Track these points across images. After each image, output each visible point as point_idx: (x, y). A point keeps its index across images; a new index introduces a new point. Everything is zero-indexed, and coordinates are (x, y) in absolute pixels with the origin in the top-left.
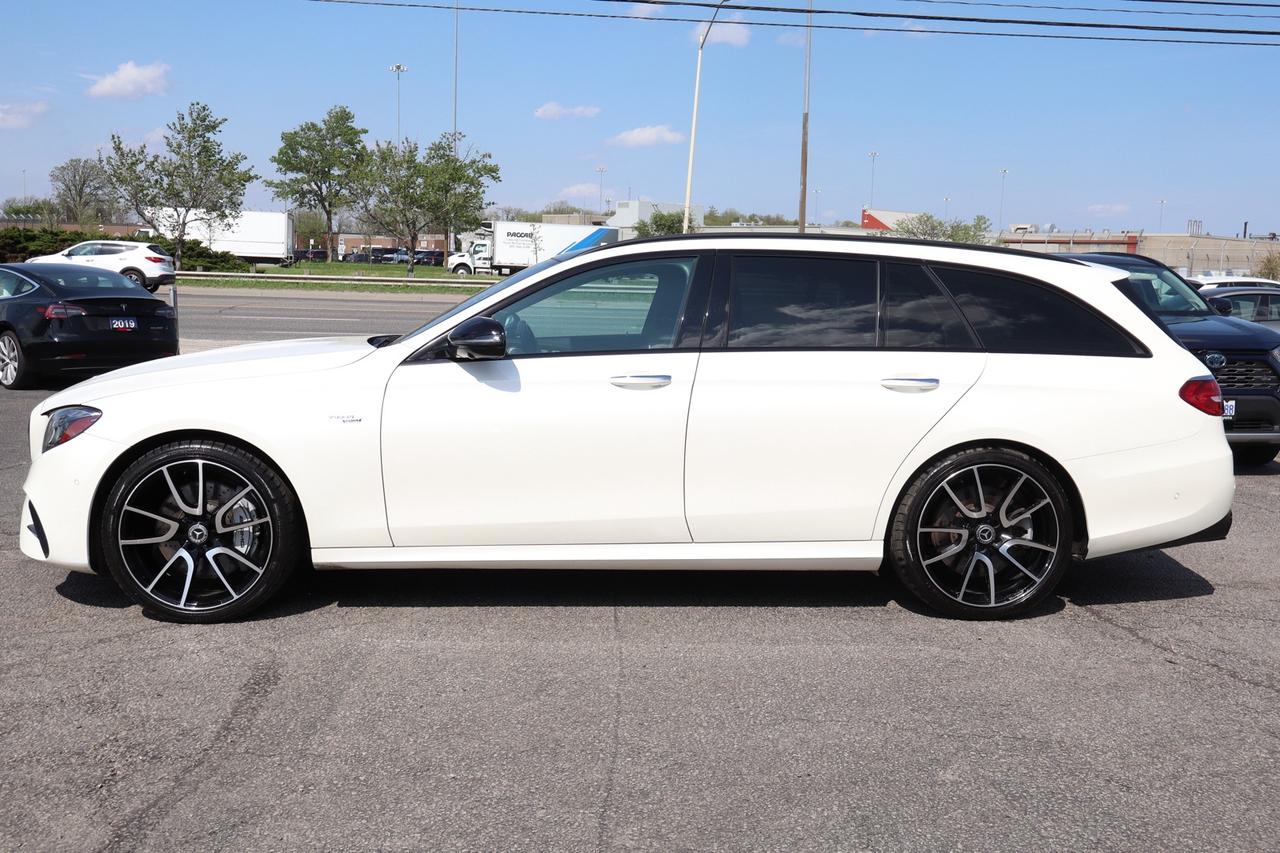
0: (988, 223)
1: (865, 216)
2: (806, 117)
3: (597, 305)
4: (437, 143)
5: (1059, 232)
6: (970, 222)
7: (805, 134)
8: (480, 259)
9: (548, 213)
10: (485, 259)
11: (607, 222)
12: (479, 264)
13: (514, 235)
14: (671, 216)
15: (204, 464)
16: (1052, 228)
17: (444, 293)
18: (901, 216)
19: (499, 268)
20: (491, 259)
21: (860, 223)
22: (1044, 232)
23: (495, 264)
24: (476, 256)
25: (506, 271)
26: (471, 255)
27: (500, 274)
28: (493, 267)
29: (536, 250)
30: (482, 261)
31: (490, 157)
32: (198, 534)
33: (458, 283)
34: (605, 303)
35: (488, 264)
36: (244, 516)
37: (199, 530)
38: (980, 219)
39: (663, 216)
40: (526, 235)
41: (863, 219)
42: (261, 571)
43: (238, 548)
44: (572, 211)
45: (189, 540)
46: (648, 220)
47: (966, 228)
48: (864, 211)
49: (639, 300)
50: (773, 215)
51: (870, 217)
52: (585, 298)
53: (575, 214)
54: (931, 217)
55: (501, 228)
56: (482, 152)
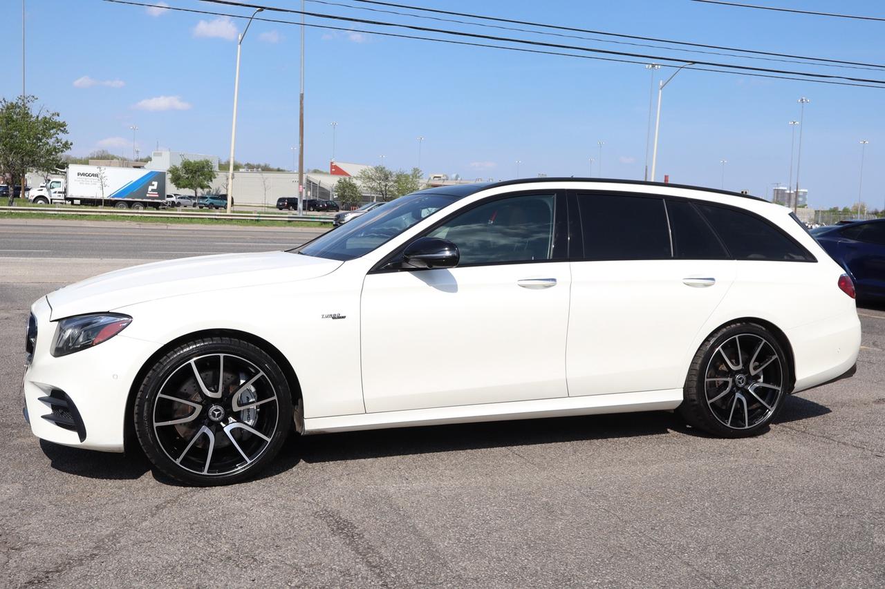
0: (420, 174)
1: (332, 167)
2: (302, 96)
3: (168, 226)
4: (14, 103)
5: (461, 180)
6: (409, 172)
7: (302, 108)
8: (55, 192)
9: (92, 158)
10: (59, 192)
11: (145, 166)
12: (55, 196)
13: (83, 174)
14: (196, 163)
15: (224, 356)
16: (457, 177)
17: (44, 218)
18: (364, 167)
19: (72, 200)
20: (65, 192)
21: (329, 172)
22: (452, 180)
23: (69, 196)
24: (52, 191)
25: (77, 202)
26: (48, 190)
27: (72, 204)
28: (66, 199)
29: (102, 186)
30: (57, 194)
31: (58, 115)
32: (217, 413)
33: (54, 211)
34: (174, 225)
35: (62, 196)
36: (250, 397)
37: (217, 410)
38: (416, 170)
39: (191, 163)
40: (93, 175)
41: (332, 168)
42: (269, 440)
43: (246, 422)
44: (113, 158)
45: (210, 419)
46: (179, 165)
47: (407, 177)
48: (332, 163)
49: (198, 223)
50: (262, 164)
51: (336, 167)
52: (158, 221)
53: (115, 160)
54: (384, 168)
55: (73, 169)
56: (52, 111)
